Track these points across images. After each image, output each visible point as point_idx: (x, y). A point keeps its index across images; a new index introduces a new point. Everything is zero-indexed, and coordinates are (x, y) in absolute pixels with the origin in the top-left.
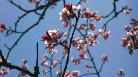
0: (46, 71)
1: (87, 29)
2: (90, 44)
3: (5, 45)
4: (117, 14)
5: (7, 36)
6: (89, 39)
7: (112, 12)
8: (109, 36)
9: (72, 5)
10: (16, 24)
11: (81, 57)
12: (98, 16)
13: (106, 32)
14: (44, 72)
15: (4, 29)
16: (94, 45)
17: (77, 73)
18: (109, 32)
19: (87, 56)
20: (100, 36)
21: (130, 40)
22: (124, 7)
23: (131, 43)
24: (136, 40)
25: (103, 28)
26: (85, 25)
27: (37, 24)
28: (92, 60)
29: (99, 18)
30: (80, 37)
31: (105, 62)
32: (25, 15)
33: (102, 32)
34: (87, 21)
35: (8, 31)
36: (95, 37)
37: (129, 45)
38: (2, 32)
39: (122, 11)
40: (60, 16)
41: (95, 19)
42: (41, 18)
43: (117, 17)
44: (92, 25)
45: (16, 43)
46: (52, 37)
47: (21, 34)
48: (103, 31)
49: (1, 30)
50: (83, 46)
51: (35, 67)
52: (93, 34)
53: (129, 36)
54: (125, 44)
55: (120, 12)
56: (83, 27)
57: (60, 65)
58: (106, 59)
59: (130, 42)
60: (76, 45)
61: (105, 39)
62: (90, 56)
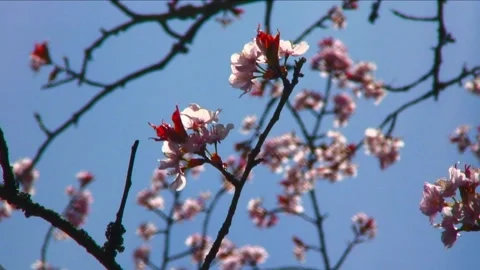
0: (152, 227)
1: (323, 112)
2: (327, 171)
3: (38, 117)
4: (438, 87)
5: (49, 86)
6: (329, 153)
7: (424, 78)
8: (398, 158)
9: (278, 37)
10: (88, 54)
11: (282, 206)
12: (374, 80)
13: (389, 142)
14: (143, 228)
15: (43, 61)
16: (340, 177)
17: (258, 256)
18: (400, 144)
19: (304, 205)
20: (368, 152)
21: (455, 194)
22: (470, 68)
23: (456, 206)
24: (474, 201)
25: (381, 127)
26: (317, 98)
27: (160, 66)
28: (319, 222)
29: (377, 88)
30: (293, 135)
31: (361, 237)
32: (124, 27)
33: (377, 138)
34: (329, 84)
35: (57, 71)
36: (351, 151)
37: (447, 210)
38: (35, 68)
39: (459, 80)
40: (233, 68)
41: (361, 89)
42: (180, 48)
43: (436, 99)
44: (341, 102)
45: (75, 119)
46: (190, 133)
47: (99, 90)
48: (382, 136)
49: (34, 61)
50: (303, 173)
51: (111, 224)
52: (343, 140)
53: (454, 181)
54: (434, 205)
55: (451, 83)
56: (310, 101)
57: (204, 215)
58: (366, 227)
59: (453, 203)
60: (274, 161)
61: (382, 166)
62: (316, 208)
